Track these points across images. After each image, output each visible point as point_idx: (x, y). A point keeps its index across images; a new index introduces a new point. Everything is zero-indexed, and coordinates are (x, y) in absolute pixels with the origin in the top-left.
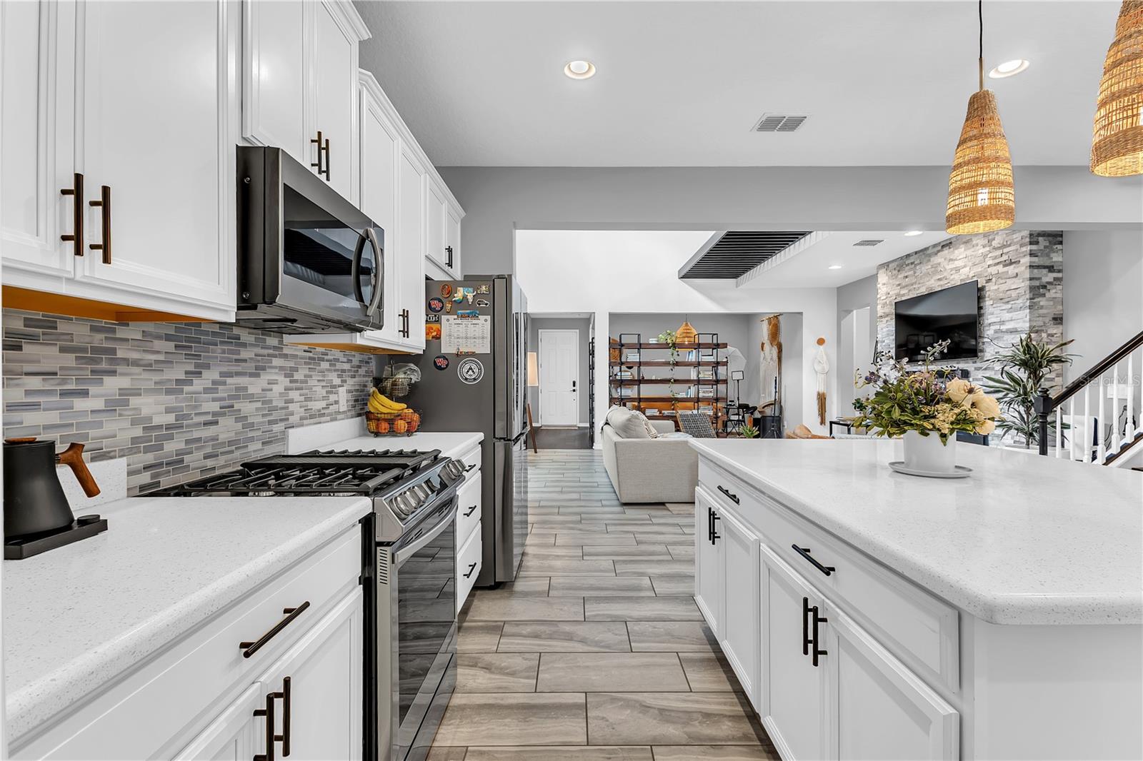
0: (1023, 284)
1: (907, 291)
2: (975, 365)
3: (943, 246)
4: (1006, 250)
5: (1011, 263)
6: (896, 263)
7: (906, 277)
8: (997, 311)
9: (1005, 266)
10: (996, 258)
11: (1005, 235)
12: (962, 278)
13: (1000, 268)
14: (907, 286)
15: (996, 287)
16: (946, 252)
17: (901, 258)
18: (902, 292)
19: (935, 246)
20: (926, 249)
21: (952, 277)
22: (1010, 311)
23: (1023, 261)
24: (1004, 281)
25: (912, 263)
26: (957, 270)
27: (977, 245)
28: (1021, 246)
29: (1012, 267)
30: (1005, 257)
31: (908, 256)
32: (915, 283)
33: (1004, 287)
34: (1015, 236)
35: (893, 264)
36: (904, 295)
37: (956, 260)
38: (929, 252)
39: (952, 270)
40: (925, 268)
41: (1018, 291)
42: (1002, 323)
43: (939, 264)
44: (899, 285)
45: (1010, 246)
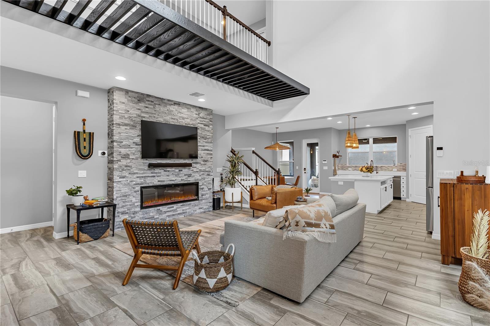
0: (211, 135)
1: (148, 116)
2: (193, 161)
3: (174, 103)
4: (204, 120)
5: (207, 126)
6: (137, 95)
7: (147, 107)
8: (201, 141)
9: (204, 125)
10: (201, 121)
11: (204, 114)
12: (186, 123)
13: (202, 126)
14: (147, 113)
15: (201, 132)
16: (176, 107)
17: (142, 94)
18: (143, 115)
19: (169, 100)
20: (163, 99)
21: (180, 120)
22: (206, 142)
23: (210, 126)
24: (204, 131)
25: (152, 102)
26: (183, 118)
27: (193, 112)
28: (210, 121)
29: (207, 127)
30: (204, 122)
31: (149, 96)
32: (155, 114)
33: (204, 133)
34: (208, 117)
35: (133, 94)
36: (144, 117)
37: (182, 113)
38: (164, 101)
39: (180, 117)
40: (162, 109)
41: (209, 136)
42: (204, 146)
43: (173, 111)
44: (139, 109)
45: (206, 119)
